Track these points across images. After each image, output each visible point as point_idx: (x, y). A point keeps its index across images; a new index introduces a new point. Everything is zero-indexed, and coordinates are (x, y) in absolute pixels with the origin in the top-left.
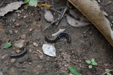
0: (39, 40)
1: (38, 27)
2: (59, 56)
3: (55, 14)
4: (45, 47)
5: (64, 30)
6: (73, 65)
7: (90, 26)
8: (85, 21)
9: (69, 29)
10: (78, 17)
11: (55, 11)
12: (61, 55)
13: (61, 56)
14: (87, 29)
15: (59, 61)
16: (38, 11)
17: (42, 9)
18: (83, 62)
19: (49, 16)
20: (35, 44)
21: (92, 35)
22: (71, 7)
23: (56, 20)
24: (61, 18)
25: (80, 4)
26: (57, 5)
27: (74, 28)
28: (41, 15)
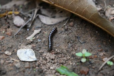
1: (8, 34)
2: (41, 59)
3: (25, 18)
4: (21, 53)
5: (40, 30)
6: (61, 65)
8: (61, 16)
9: (46, 29)
10: (53, 16)
11: (25, 15)
12: (43, 57)
13: (43, 59)
15: (41, 65)
16: (6, 20)
17: (10, 17)
19: (18, 21)
20: (6, 53)
21: (74, 26)
22: (41, 7)
23: (28, 21)
24: (33, 19)
27: (51, 27)
28: (10, 23)
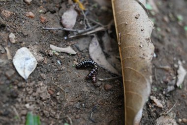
0: (25, 36)
1: (41, 19)
2: (32, 84)
3: (81, 23)
4: (23, 53)
5: (75, 53)
6: (42, 114)
7: (116, 77)
8: (115, 65)
9: (83, 58)
10: (109, 54)
11: (84, 20)
12: (37, 84)
13: (34, 85)
14: (109, 77)
16: (62, 2)
17: (69, 4)
18: (60, 122)
19: (70, 18)
20: (12, 36)
22: (110, 32)
24: (85, 34)
25: (126, 32)
26: (95, 15)
28: (61, 9)
